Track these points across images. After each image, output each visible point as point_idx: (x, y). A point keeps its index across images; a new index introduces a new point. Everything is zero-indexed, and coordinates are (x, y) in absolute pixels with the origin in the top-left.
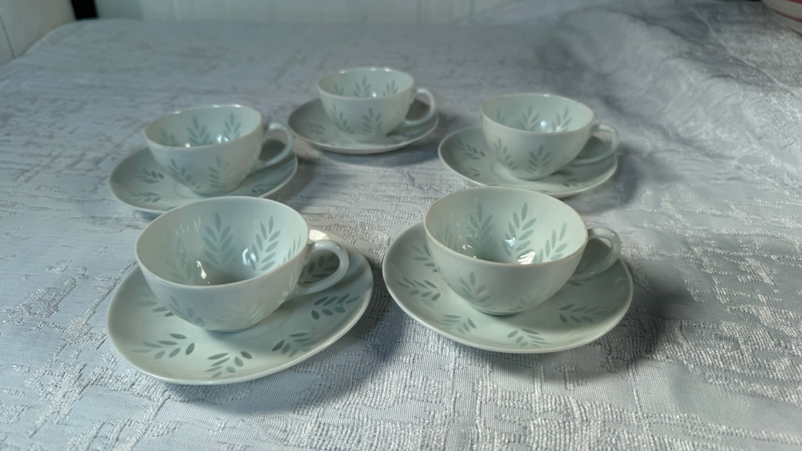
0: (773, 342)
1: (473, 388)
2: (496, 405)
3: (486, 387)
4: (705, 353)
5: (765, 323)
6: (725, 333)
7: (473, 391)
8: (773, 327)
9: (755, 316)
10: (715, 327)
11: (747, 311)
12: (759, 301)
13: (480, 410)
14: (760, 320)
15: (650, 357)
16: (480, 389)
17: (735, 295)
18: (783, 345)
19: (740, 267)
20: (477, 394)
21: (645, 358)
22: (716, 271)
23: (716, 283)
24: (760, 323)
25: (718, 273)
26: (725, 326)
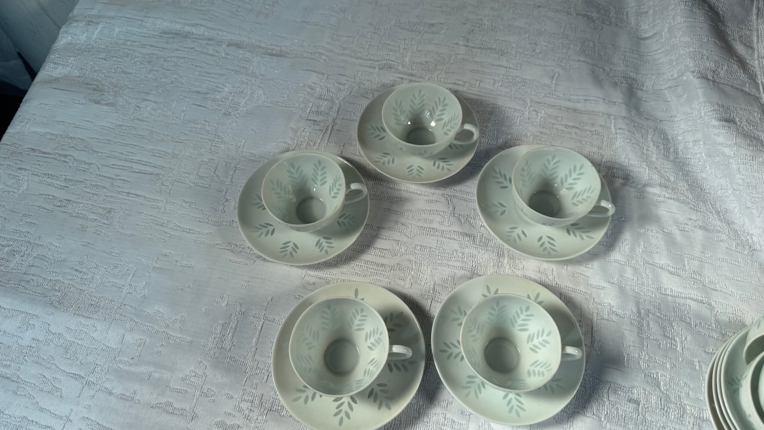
0: (660, 407)
4: (616, 412)
5: (663, 389)
6: (634, 396)
8: (666, 392)
9: (658, 381)
10: (630, 389)
11: (655, 377)
12: (666, 368)
14: (660, 386)
15: (583, 413)
17: (653, 361)
18: (666, 409)
19: (666, 333)
21: (580, 413)
22: (649, 335)
23: (645, 348)
24: (659, 388)
25: (650, 338)
26: (637, 390)
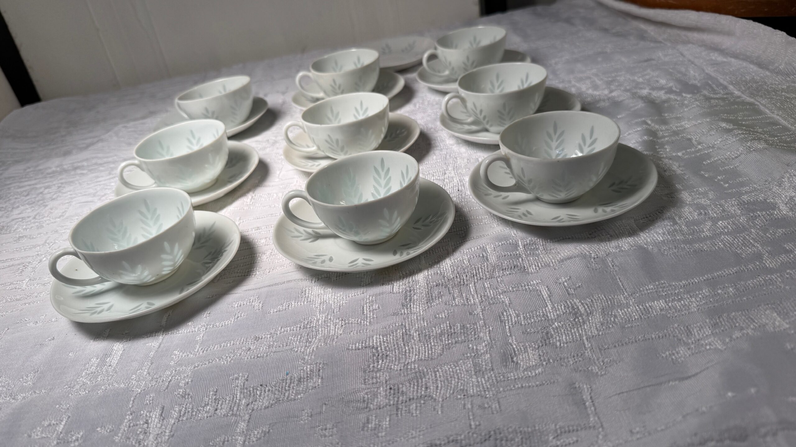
1: (500, 320)
2: (521, 325)
3: (510, 315)
7: (501, 321)
13: (510, 332)
16: (506, 319)
20: (505, 323)
